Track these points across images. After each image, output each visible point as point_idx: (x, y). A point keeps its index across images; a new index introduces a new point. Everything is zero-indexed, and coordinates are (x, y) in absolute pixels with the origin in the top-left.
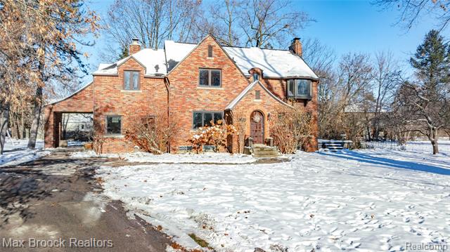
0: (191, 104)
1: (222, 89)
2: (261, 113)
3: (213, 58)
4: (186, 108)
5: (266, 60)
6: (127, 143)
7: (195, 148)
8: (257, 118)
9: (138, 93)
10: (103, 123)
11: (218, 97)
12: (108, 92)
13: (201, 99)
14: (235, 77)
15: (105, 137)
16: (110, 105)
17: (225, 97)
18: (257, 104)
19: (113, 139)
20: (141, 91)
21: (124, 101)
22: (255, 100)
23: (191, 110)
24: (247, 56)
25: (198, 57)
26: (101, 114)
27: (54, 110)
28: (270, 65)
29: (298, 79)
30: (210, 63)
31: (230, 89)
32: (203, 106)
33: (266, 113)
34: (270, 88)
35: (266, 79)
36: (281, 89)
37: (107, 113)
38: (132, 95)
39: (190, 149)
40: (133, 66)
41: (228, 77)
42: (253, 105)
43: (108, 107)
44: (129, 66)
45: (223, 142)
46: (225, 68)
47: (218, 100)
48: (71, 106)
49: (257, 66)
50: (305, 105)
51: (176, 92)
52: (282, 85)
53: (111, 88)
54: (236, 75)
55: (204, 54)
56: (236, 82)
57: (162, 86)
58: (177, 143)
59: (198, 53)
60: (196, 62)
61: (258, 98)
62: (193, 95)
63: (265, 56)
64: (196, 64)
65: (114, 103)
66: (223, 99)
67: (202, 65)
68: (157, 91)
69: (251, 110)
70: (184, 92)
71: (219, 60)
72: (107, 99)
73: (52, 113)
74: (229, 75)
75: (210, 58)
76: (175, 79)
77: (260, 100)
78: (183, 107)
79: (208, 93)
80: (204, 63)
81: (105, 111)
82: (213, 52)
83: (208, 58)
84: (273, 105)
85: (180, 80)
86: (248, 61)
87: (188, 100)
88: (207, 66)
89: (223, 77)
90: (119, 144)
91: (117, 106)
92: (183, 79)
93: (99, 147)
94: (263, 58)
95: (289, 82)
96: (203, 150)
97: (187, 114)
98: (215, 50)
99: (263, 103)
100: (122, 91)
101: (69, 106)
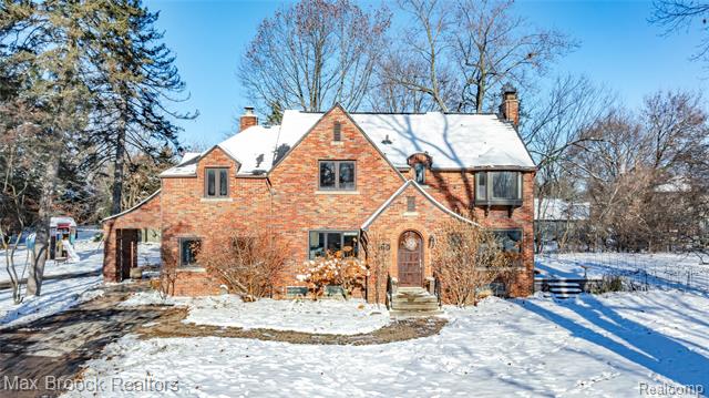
0: (305, 219)
1: (358, 193)
2: (418, 235)
3: (342, 143)
4: (298, 225)
5: (445, 136)
6: (210, 279)
7: (311, 290)
8: (411, 243)
9: (226, 202)
10: (175, 250)
11: (349, 205)
12: (182, 203)
13: (321, 211)
14: (379, 173)
15: (178, 270)
16: (184, 222)
17: (362, 206)
18: (410, 218)
19: (190, 274)
20: (230, 200)
21: (206, 215)
22: (406, 214)
23: (306, 229)
24: (414, 130)
25: (317, 143)
26: (171, 235)
27: (116, 227)
28: (449, 145)
29: (492, 171)
30: (336, 151)
31: (371, 192)
32: (325, 223)
33: (426, 234)
34: (443, 188)
35: (436, 172)
36: (464, 189)
37: (180, 235)
38: (217, 205)
39: (304, 291)
40: (219, 160)
41: (367, 173)
42: (403, 221)
43: (180, 224)
44: (213, 160)
45: (358, 281)
46: (363, 158)
47: (350, 211)
48: (140, 221)
49: (425, 148)
50: (510, 215)
51: (281, 201)
52: (466, 181)
53: (188, 196)
54: (380, 169)
55: (327, 136)
56: (381, 181)
57: (264, 189)
58: (282, 282)
59: (317, 135)
60: (315, 151)
61: (412, 209)
62: (308, 205)
63: (446, 129)
64: (313, 154)
65: (190, 217)
66: (358, 210)
67: (323, 154)
68: (255, 199)
69: (399, 230)
70: (294, 199)
71: (352, 146)
72: (181, 213)
73: (113, 231)
74: (368, 169)
75: (337, 143)
76: (279, 180)
77: (416, 214)
78: (292, 225)
79: (332, 200)
80: (326, 152)
81: (177, 231)
82: (342, 133)
83: (333, 143)
84: (439, 220)
85: (287, 180)
86: (413, 139)
87: (301, 213)
88: (331, 157)
89: (359, 173)
90: (198, 281)
91: (195, 224)
92: (293, 179)
93: (171, 286)
94: (442, 131)
95: (478, 175)
96: (326, 293)
97: (299, 235)
98: (345, 130)
99: (420, 219)
100: (203, 200)
101: (136, 220)
